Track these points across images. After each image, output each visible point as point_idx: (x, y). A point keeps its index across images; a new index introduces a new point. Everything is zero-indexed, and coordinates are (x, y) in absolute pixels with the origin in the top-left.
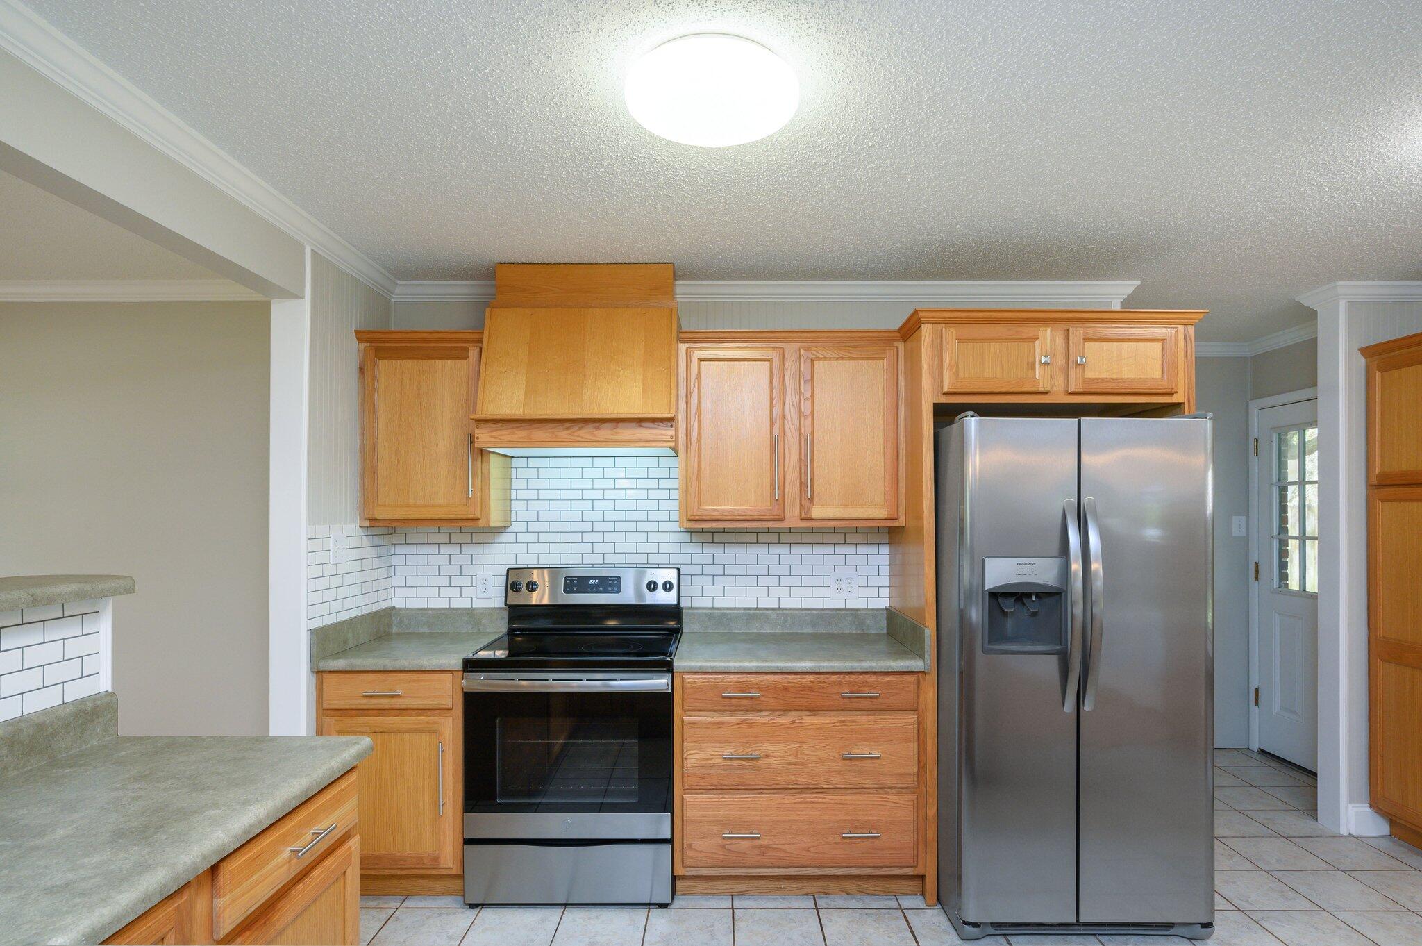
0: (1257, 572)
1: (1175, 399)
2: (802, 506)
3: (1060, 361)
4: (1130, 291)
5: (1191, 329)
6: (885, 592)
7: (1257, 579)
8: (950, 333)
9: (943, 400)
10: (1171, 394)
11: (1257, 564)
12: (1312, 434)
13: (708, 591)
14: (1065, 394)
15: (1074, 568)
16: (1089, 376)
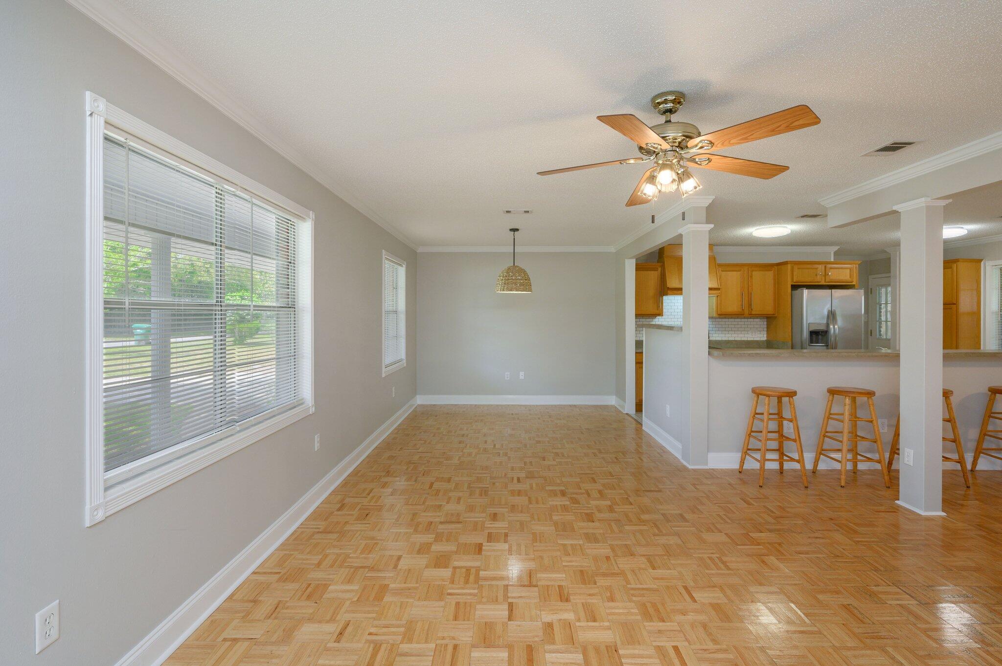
0: (871, 333)
1: (853, 283)
2: (749, 311)
3: (824, 274)
4: (837, 249)
5: (857, 266)
6: (765, 336)
7: (871, 335)
8: (796, 267)
9: (794, 284)
10: (852, 282)
11: (871, 331)
12: (889, 289)
13: (714, 335)
14: (825, 282)
15: (831, 326)
16: (831, 278)
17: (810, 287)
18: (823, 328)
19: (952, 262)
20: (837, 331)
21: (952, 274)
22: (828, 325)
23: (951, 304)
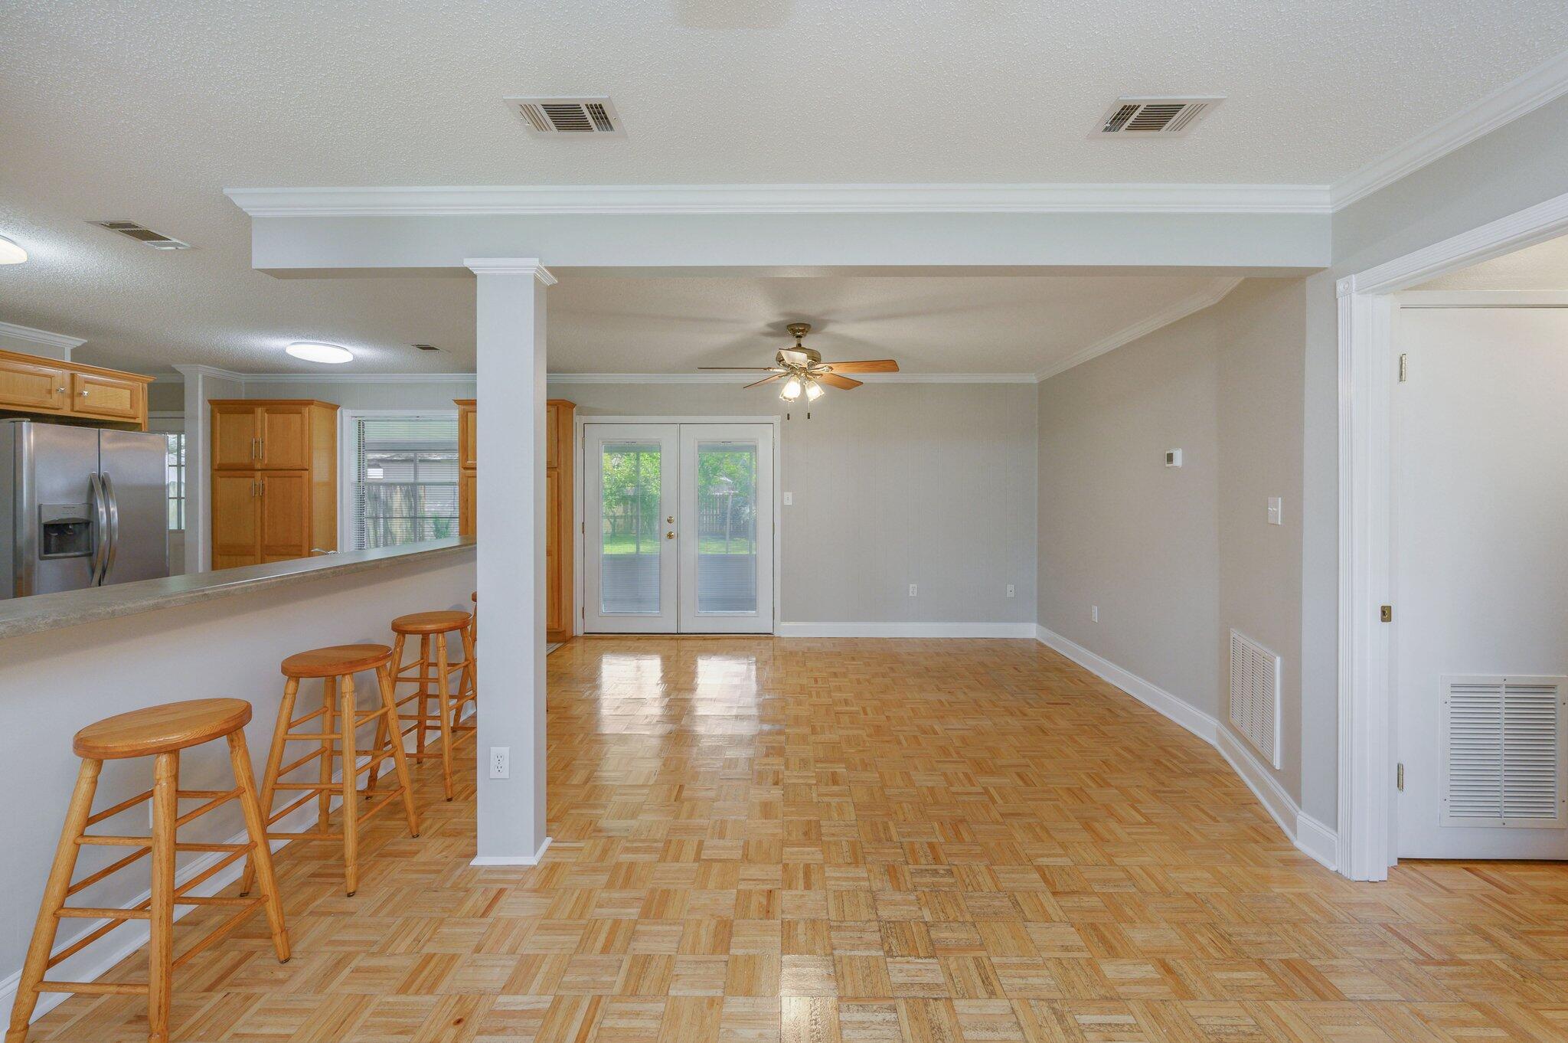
1: (137, 421)
3: (68, 391)
4: (79, 344)
5: (146, 386)
10: (134, 418)
14: (72, 410)
15: (100, 510)
16: (88, 403)
17: (36, 418)
18: (80, 514)
19: (301, 404)
20: (115, 520)
21: (302, 424)
22: (91, 507)
23: (302, 470)
